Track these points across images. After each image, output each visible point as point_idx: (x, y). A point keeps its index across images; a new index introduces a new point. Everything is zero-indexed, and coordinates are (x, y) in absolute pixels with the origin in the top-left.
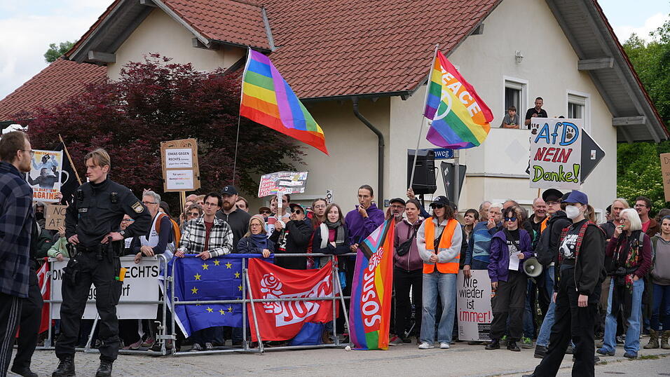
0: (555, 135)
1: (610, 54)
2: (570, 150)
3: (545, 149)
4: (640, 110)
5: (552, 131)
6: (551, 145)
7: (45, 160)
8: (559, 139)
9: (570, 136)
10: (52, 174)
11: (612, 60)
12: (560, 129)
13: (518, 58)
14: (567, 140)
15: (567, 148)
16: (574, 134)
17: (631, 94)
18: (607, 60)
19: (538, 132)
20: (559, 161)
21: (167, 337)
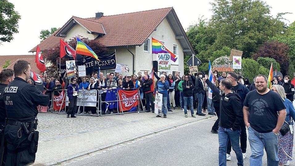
0: (164, 58)
1: (183, 35)
2: (168, 61)
3: (162, 61)
4: (189, 48)
5: (163, 57)
6: (163, 60)
7: (70, 63)
8: (165, 59)
9: (168, 58)
10: (73, 66)
11: (183, 36)
12: (165, 56)
13: (163, 36)
14: (167, 59)
15: (167, 61)
16: (169, 57)
17: (187, 44)
18: (182, 36)
19: (160, 57)
20: (165, 64)
21: (99, 111)
